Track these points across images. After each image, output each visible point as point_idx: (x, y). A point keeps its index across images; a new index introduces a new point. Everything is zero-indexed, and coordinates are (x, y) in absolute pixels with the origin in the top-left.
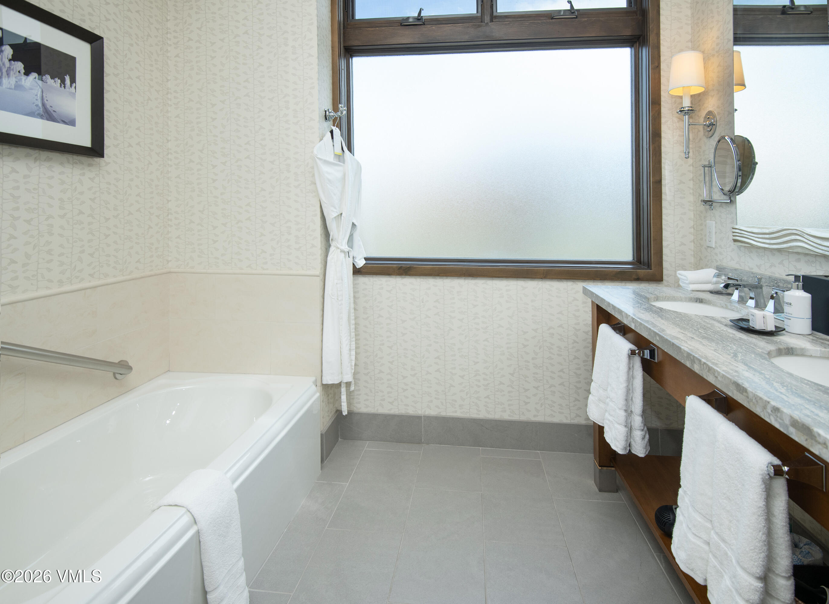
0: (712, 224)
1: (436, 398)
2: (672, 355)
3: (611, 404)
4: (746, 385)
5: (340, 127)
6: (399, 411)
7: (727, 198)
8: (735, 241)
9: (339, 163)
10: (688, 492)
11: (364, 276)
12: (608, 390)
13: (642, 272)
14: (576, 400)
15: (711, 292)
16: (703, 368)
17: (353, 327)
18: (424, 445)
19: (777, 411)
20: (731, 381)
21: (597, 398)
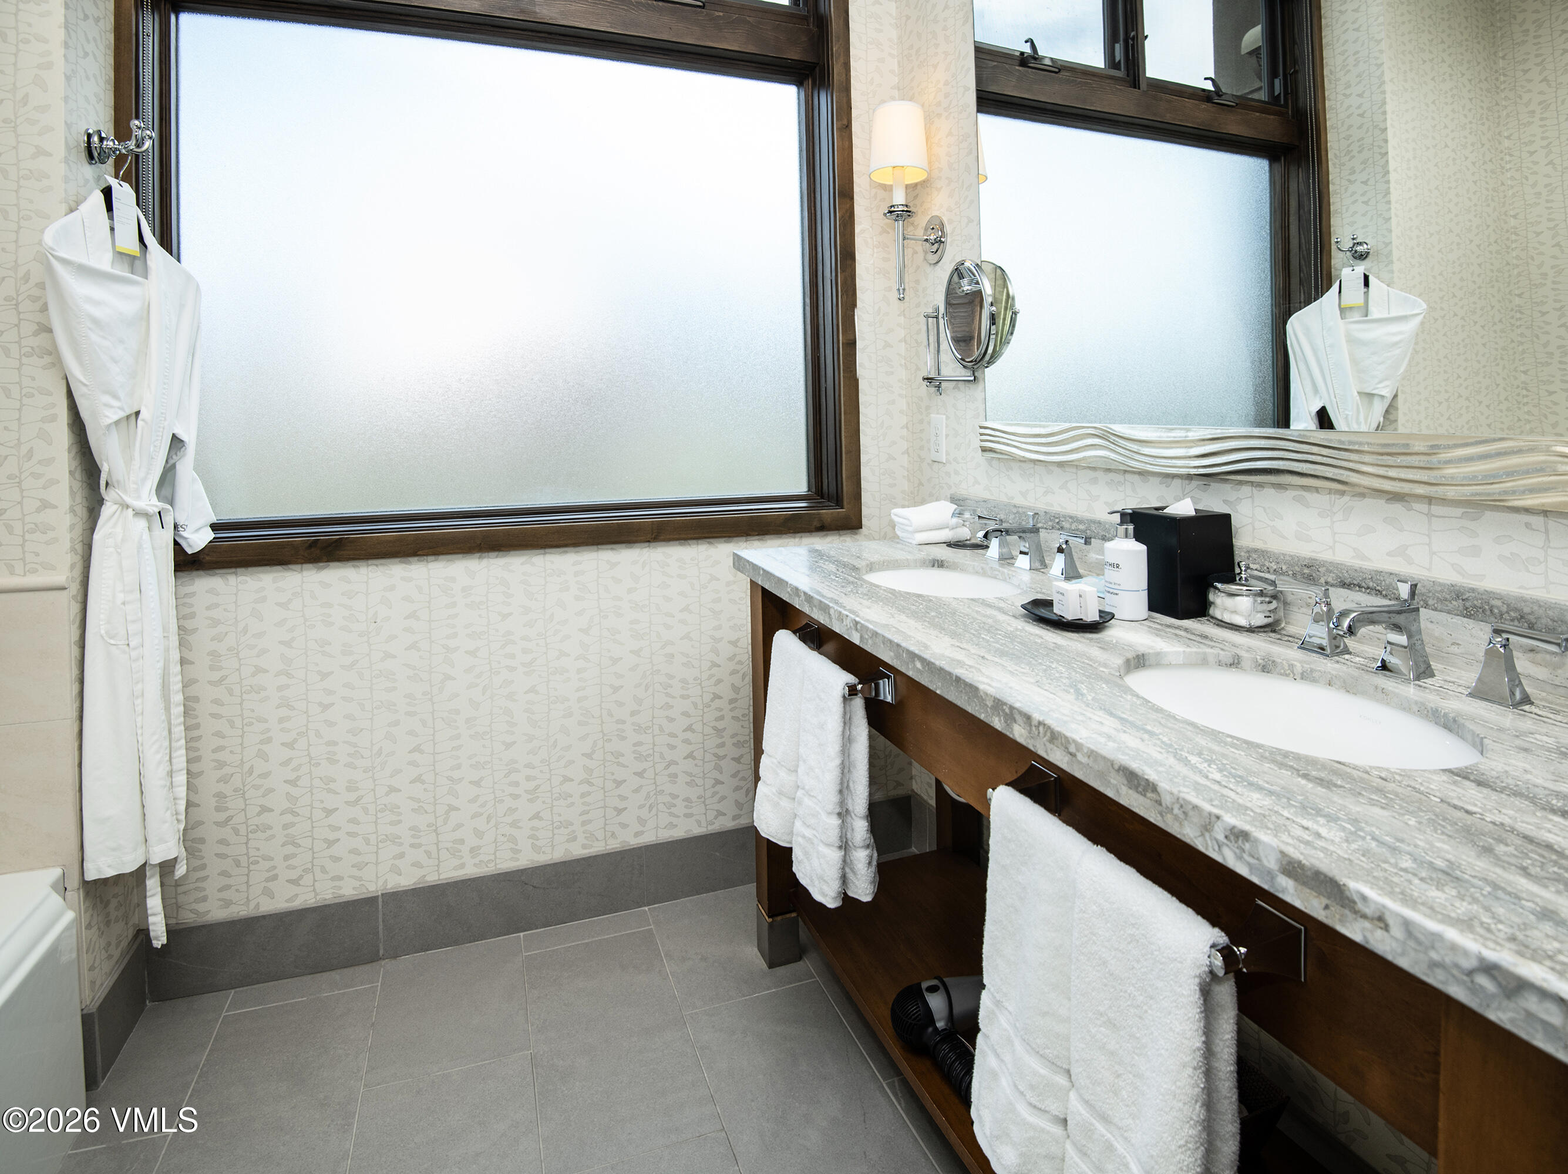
0: (938, 419)
1: (412, 846)
2: (955, 702)
3: (807, 801)
4: (1151, 775)
5: (134, 178)
6: (318, 898)
7: (969, 373)
8: (984, 450)
9: (131, 275)
10: (1006, 1004)
11: (211, 572)
12: (799, 770)
13: (828, 513)
14: (718, 782)
15: (950, 545)
16: (1036, 733)
17: (178, 710)
18: (383, 962)
19: (1241, 839)
20: (1112, 765)
21: (774, 791)
